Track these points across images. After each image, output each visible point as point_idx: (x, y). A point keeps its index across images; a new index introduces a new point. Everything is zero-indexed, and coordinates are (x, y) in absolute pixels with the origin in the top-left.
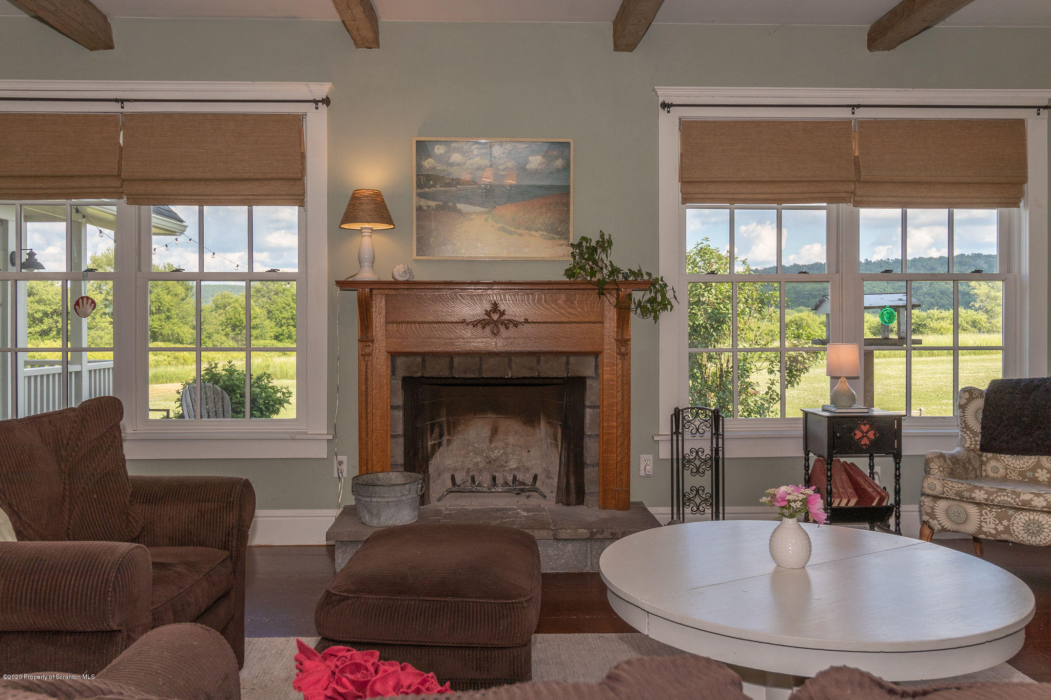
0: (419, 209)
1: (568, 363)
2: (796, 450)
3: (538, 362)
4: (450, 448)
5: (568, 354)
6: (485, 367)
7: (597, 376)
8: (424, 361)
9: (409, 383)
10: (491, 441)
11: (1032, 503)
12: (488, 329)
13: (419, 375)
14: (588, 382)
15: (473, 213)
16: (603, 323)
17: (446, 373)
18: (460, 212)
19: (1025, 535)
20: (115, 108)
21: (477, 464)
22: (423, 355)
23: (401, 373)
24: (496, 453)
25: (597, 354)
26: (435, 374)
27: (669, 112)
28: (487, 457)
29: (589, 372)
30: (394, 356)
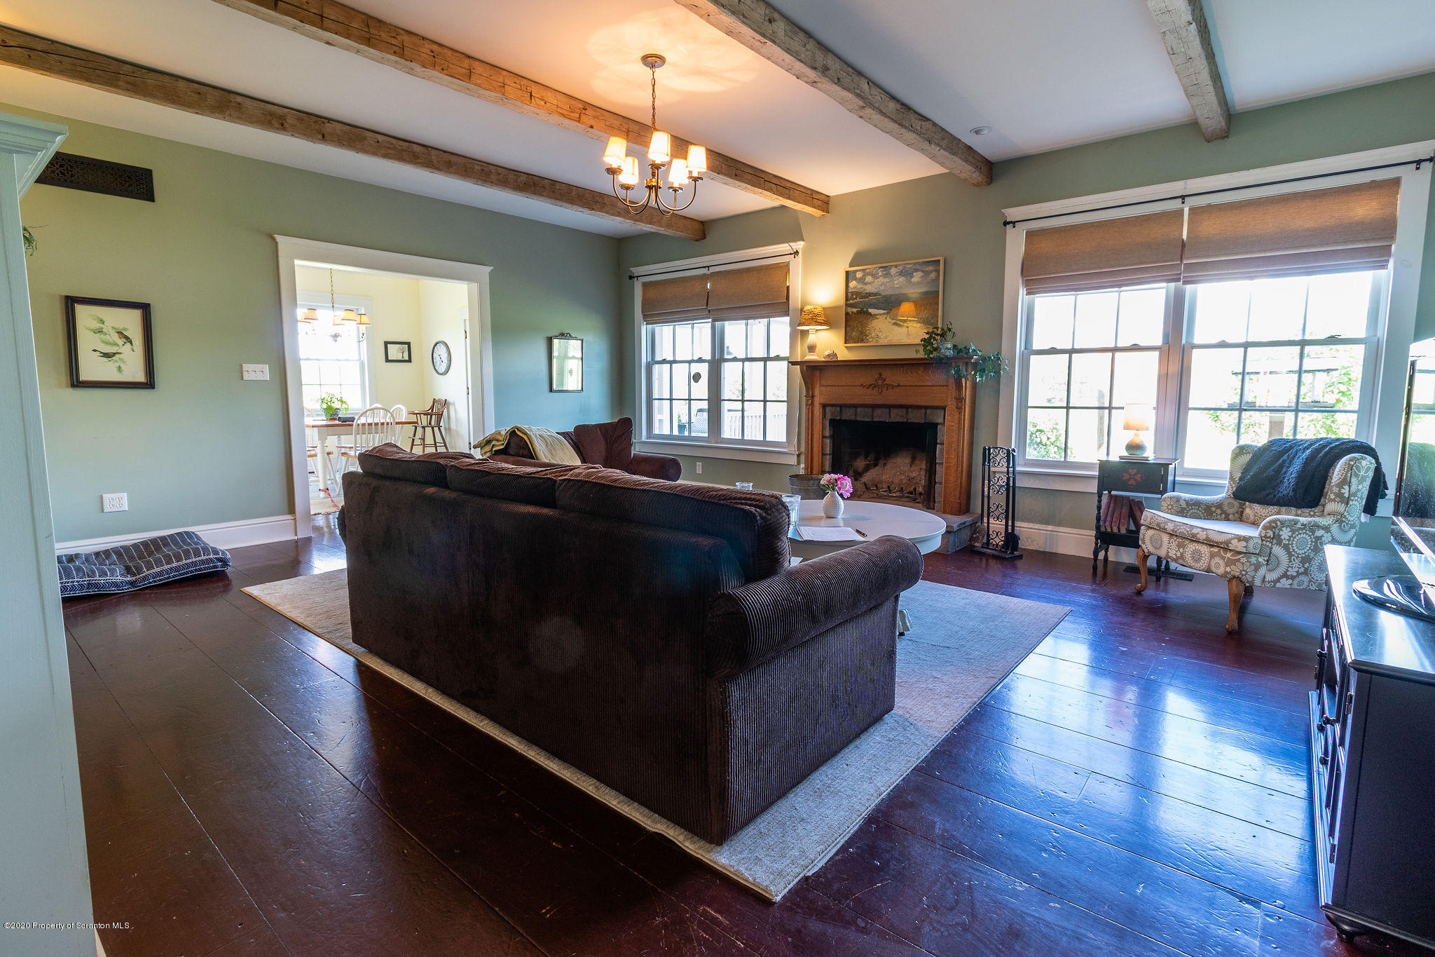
0: (847, 314)
1: (925, 414)
2: (1093, 487)
3: (907, 413)
4: (886, 468)
5: (926, 408)
6: (875, 414)
7: (943, 424)
8: (841, 410)
9: (833, 423)
10: (911, 467)
11: (1198, 536)
12: (876, 390)
13: (838, 418)
14: (939, 427)
15: (878, 315)
16: (948, 386)
17: (853, 418)
18: (870, 314)
19: (1192, 562)
20: (705, 271)
21: (902, 480)
22: (841, 406)
23: (829, 416)
24: (914, 474)
25: (944, 408)
26: (847, 418)
27: (1014, 227)
28: (908, 476)
29: (940, 420)
30: (824, 406)
